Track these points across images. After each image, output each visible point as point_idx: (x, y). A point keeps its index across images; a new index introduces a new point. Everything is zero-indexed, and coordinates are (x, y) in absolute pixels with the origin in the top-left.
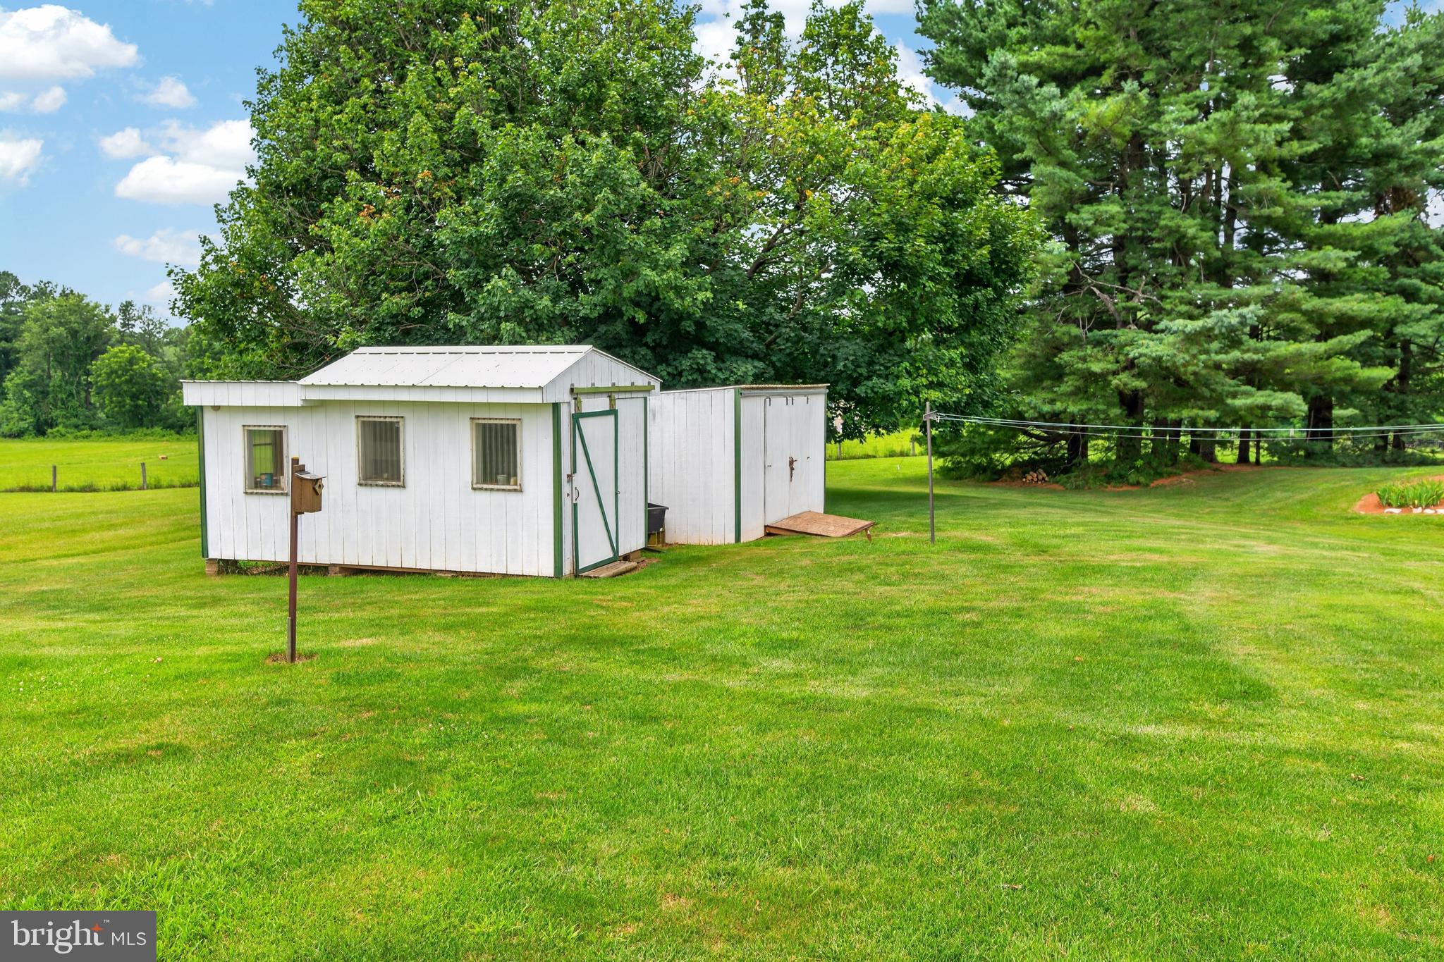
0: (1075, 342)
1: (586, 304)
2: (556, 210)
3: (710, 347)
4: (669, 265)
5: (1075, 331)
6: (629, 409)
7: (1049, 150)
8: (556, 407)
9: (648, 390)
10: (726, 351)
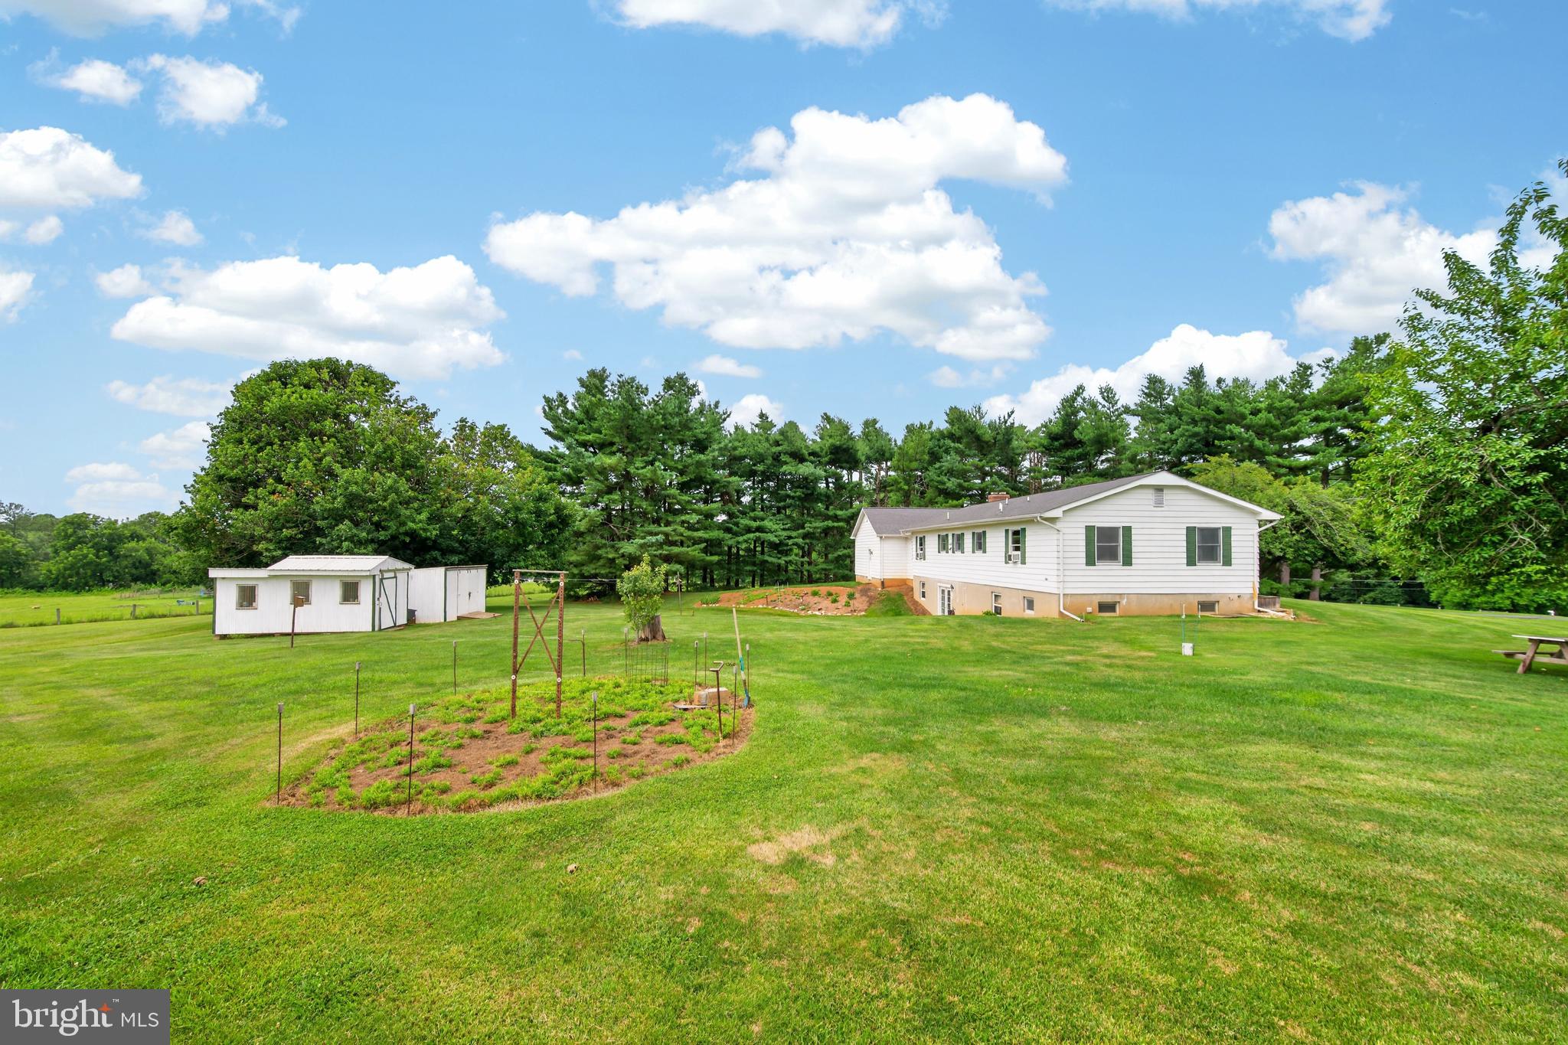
0: (604, 546)
1: (382, 535)
2: (371, 501)
3: (439, 550)
4: (420, 521)
5: (604, 541)
6: (401, 576)
7: (591, 474)
8: (374, 576)
9: (410, 569)
10: (446, 551)
